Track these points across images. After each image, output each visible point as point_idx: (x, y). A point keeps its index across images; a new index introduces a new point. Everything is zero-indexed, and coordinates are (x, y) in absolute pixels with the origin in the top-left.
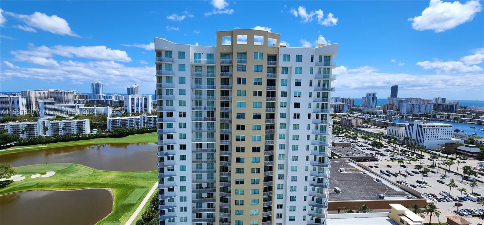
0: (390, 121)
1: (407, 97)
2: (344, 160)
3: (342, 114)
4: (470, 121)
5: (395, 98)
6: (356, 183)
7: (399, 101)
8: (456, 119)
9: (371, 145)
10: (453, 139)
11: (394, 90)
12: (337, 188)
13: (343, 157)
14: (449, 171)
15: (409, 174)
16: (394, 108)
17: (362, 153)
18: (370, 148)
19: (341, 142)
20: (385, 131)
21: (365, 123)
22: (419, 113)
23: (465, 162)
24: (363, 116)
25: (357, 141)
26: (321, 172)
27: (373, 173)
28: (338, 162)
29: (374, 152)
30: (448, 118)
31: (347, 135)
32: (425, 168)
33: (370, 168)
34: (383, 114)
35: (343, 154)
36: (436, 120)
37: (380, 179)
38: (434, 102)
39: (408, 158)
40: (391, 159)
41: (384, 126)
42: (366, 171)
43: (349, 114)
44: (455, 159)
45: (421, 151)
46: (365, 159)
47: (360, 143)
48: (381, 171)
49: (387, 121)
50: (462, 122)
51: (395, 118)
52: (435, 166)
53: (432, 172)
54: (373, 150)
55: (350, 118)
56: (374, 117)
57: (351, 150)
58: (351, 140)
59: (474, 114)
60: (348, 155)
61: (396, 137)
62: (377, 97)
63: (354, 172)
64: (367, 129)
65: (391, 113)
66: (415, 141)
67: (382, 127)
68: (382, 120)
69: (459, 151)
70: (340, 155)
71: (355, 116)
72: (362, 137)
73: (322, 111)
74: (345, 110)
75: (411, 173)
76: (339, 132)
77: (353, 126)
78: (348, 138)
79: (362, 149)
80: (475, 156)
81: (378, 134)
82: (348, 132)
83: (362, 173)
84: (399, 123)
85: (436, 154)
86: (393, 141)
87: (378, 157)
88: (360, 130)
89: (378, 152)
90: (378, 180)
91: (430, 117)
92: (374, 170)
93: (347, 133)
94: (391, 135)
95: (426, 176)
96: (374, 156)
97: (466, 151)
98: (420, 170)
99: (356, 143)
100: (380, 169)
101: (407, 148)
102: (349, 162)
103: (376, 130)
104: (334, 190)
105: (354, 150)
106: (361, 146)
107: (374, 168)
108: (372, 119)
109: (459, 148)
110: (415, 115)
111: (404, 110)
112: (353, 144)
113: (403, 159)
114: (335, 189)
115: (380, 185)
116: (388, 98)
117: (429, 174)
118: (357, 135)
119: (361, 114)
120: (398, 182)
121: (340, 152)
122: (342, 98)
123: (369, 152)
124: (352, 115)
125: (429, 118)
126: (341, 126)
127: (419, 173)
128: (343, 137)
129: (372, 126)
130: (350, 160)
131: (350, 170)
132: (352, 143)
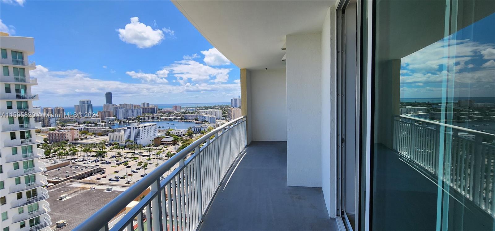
0: (110, 128)
1: (121, 104)
2: (64, 184)
3: (48, 128)
4: (166, 119)
5: (111, 105)
6: (85, 203)
7: (115, 107)
8: (158, 118)
9: (95, 157)
10: (159, 134)
11: (109, 96)
12: (60, 222)
13: (61, 182)
14: (160, 159)
15: (134, 172)
16: (112, 114)
17: (86, 168)
18: (94, 160)
19: (54, 163)
20: (106, 139)
21: (84, 134)
22: (133, 117)
23: (167, 149)
24: (79, 127)
25: (76, 157)
26: (34, 211)
27: (102, 184)
28: (55, 189)
29: (99, 163)
30: (153, 118)
31: (62, 153)
32: (145, 163)
33: (98, 181)
34: (102, 122)
35: (60, 177)
36: (146, 121)
37: (109, 187)
38: (142, 106)
39: (131, 159)
40: (117, 164)
41: (105, 133)
42: (94, 186)
43: (60, 127)
44: (162, 149)
45: (139, 149)
46: (91, 174)
47: (82, 158)
48: (110, 180)
49: (107, 128)
50: (161, 120)
51: (113, 124)
52: (151, 159)
53: (150, 164)
54: (98, 161)
55: (62, 132)
56: (93, 126)
57: (70, 169)
58: (69, 157)
59: (167, 114)
60: (68, 176)
61: (118, 142)
62: (92, 105)
63: (80, 192)
64: (87, 140)
65: (109, 119)
66: (134, 142)
67: (103, 135)
68: (102, 128)
69: (163, 142)
70: (57, 180)
71: (69, 128)
72: (83, 151)
73: (21, 127)
74: (53, 122)
75: (135, 170)
76: (49, 152)
77: (68, 140)
78: (64, 157)
79: (84, 163)
80: (171, 144)
81: (100, 143)
82: (63, 149)
83: (90, 189)
84: (118, 129)
85: (150, 149)
86: (116, 146)
87: (104, 166)
88: (78, 144)
89: (103, 162)
90: (108, 190)
91: (141, 119)
92: (102, 181)
93: (61, 151)
94: (113, 141)
95: (146, 169)
96: (99, 167)
97: (167, 141)
98: (142, 166)
99: (76, 159)
100: (108, 178)
101: (129, 150)
102: (70, 183)
103: (98, 140)
104: (56, 226)
105: (75, 168)
106: (83, 161)
107: (102, 179)
108: (90, 128)
109: (163, 140)
110: (130, 119)
111: (121, 116)
112: (73, 161)
113: (127, 161)
114: (57, 223)
115: (111, 193)
116: (104, 105)
117: (148, 166)
118: (75, 149)
119: (77, 125)
120: (126, 183)
121: (55, 176)
122: (45, 108)
123: (93, 165)
124: (64, 128)
125: (140, 121)
126: (51, 143)
127: (141, 168)
128: (57, 157)
129: (92, 136)
130: (72, 182)
131: (75, 192)
132: (71, 160)
